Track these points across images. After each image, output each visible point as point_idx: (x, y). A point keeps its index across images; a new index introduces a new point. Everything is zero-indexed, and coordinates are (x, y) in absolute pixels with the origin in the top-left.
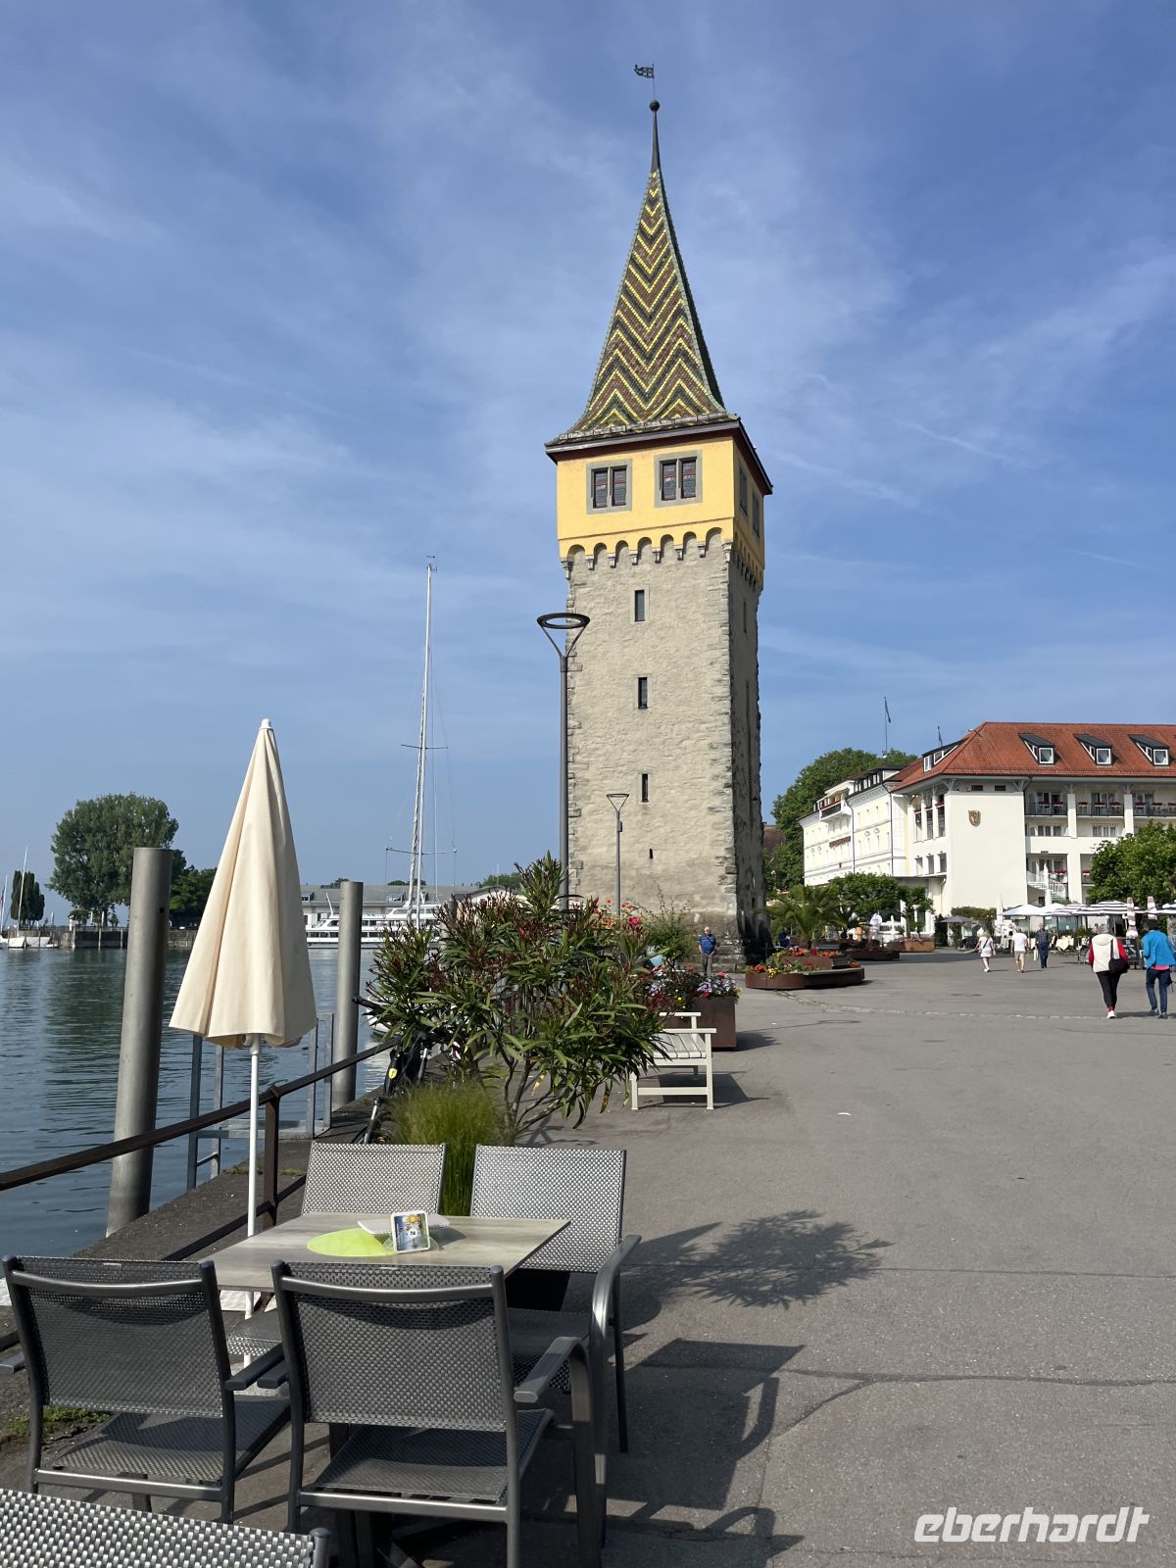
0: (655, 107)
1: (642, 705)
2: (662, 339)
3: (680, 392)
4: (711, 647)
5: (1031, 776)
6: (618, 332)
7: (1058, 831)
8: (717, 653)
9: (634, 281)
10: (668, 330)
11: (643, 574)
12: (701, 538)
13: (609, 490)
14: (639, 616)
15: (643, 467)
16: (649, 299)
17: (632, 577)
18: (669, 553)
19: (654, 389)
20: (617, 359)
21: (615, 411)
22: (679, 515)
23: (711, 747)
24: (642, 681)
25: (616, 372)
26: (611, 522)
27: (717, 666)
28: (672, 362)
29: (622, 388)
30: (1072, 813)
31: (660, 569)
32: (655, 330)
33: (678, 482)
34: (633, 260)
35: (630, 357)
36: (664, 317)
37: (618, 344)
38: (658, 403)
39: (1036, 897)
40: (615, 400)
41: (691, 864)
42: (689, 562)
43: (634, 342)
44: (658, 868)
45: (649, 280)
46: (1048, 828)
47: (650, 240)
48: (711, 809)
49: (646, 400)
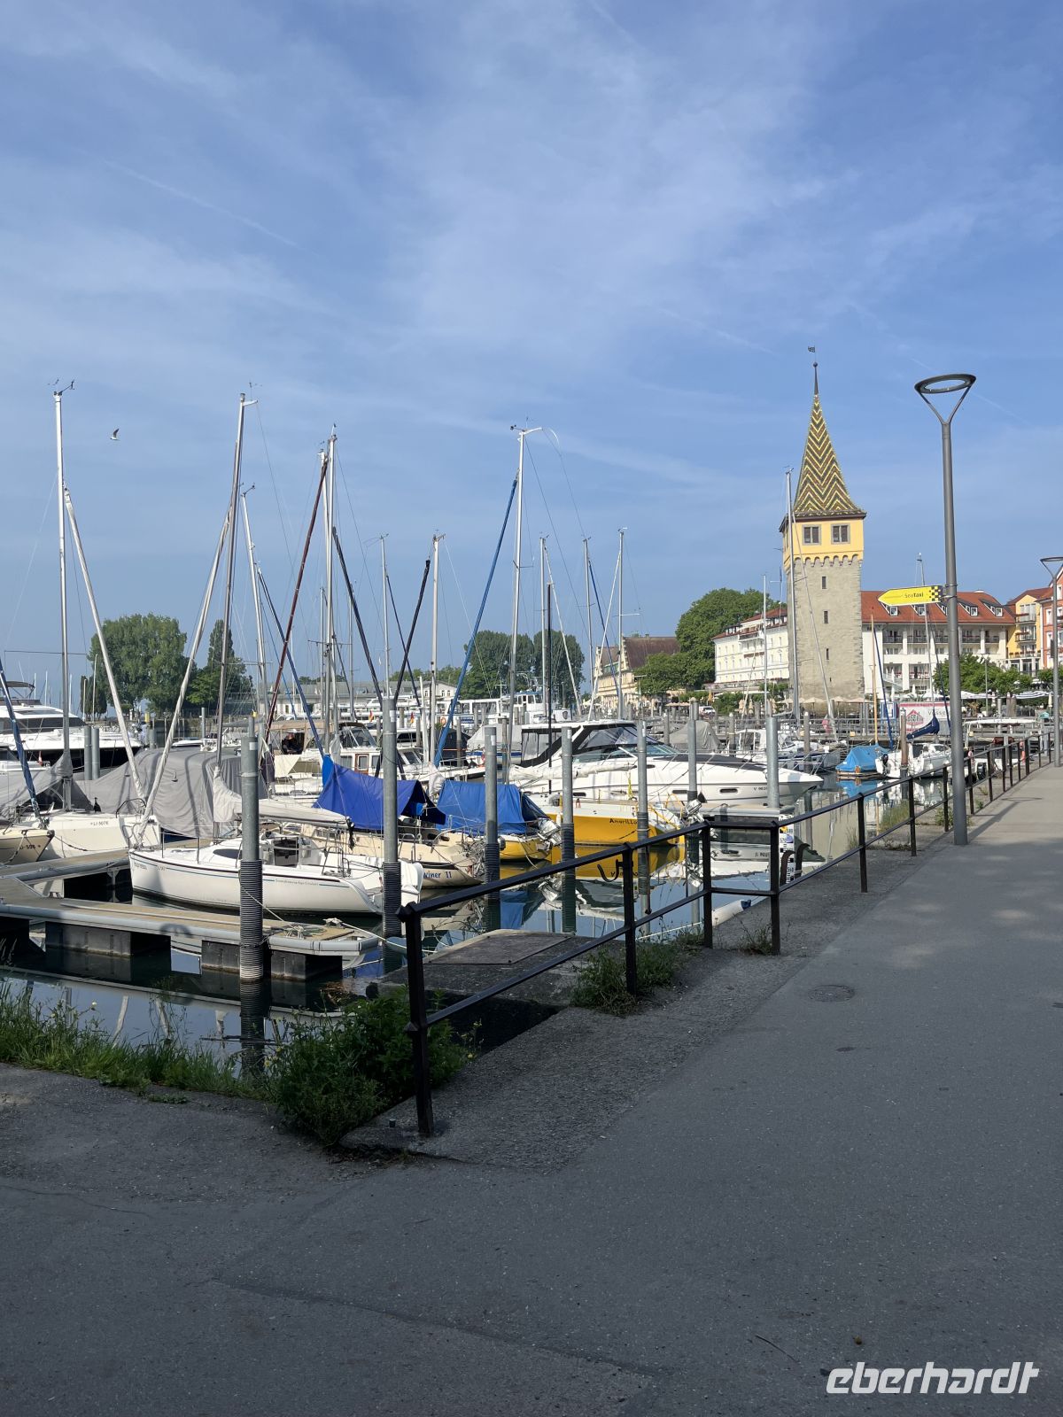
0: (816, 365)
1: (826, 622)
2: (827, 472)
3: (837, 496)
4: (854, 600)
5: (887, 623)
6: (807, 466)
7: (897, 651)
8: (856, 603)
9: (812, 444)
10: (829, 468)
11: (825, 570)
12: (850, 558)
13: (812, 536)
14: (824, 586)
15: (826, 528)
16: (820, 453)
17: (820, 572)
18: (836, 563)
19: (826, 494)
20: (808, 478)
21: (809, 502)
22: (841, 548)
23: (854, 638)
24: (826, 612)
25: (808, 484)
26: (811, 549)
27: (856, 608)
28: (832, 483)
29: (811, 492)
30: (905, 641)
31: (832, 568)
32: (823, 468)
33: (841, 535)
34: (810, 434)
35: (813, 478)
36: (827, 462)
37: (808, 472)
38: (828, 500)
39: (887, 687)
40: (809, 497)
41: (847, 683)
42: (844, 566)
43: (815, 472)
44: (834, 685)
45: (819, 444)
46: (892, 650)
47: (817, 426)
48: (855, 662)
49: (823, 498)
